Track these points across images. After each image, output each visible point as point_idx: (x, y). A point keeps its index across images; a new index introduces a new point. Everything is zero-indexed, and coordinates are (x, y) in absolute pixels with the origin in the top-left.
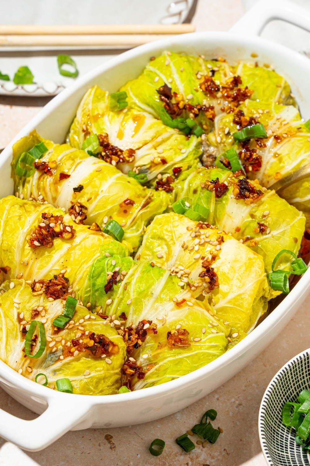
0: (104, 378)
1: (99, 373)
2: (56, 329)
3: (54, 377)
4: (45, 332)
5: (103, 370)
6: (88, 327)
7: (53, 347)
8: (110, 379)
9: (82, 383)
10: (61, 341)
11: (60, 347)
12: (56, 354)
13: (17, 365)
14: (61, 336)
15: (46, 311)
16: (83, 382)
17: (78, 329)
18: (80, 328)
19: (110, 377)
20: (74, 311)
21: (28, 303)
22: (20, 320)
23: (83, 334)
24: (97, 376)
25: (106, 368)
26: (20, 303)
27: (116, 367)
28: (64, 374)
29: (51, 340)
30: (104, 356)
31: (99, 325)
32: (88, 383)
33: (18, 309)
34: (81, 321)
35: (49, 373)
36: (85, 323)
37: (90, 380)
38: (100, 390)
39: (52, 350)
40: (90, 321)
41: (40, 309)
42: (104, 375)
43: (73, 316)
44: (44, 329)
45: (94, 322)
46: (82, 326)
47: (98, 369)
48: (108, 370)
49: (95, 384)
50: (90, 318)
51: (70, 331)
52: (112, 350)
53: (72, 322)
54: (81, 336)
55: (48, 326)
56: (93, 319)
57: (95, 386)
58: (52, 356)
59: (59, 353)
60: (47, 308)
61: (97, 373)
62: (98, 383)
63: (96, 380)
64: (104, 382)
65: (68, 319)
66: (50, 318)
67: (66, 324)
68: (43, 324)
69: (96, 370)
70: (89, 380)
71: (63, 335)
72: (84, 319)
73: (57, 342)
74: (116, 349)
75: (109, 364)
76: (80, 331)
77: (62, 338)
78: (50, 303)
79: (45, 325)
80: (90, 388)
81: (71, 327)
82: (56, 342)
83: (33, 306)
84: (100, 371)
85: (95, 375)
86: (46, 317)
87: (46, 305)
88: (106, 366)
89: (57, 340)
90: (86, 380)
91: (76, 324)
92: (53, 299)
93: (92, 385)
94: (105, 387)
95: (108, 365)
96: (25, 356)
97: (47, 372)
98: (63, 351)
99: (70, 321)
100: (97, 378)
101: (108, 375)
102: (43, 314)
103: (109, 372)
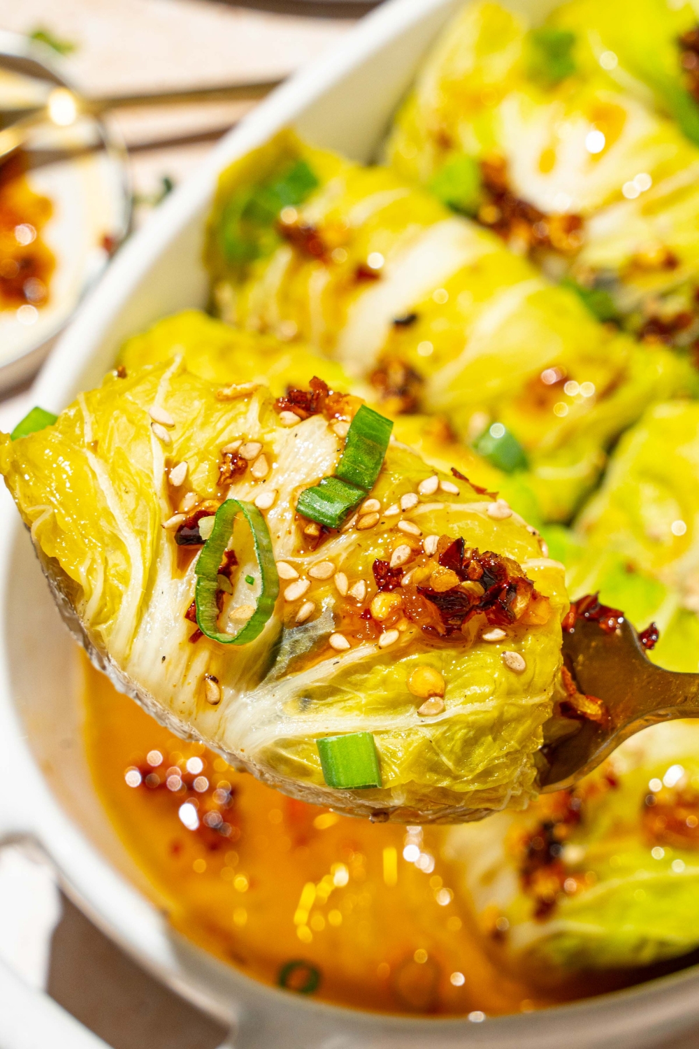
0: (496, 727)
1: (477, 706)
2: (312, 530)
3: (303, 716)
4: (270, 542)
5: (493, 693)
6: (431, 525)
7: (298, 603)
8: (515, 729)
9: (410, 745)
10: (331, 578)
11: (328, 602)
12: (314, 628)
13: (167, 668)
14: (332, 560)
15: (270, 458)
16: (417, 740)
17: (394, 530)
18: (403, 525)
19: (518, 719)
20: (377, 464)
21: (204, 424)
22: (174, 494)
23: (417, 552)
24: (471, 718)
25: (505, 686)
26: (173, 426)
27: (539, 682)
28: (342, 704)
29: (293, 573)
30: (496, 634)
31: (473, 516)
32: (437, 742)
33: (167, 445)
34: (409, 501)
35: (285, 703)
36: (423, 509)
37: (445, 733)
38: (480, 768)
39: (297, 613)
40: (436, 501)
41: (249, 451)
42: (496, 714)
43: (374, 484)
44: (266, 530)
45: (455, 507)
46: (411, 520)
47: (475, 690)
48: (510, 693)
49: (462, 749)
50: (439, 490)
51: (366, 539)
52: (526, 612)
53: (371, 504)
54: (410, 560)
55: (282, 519)
56: (450, 494)
57: (460, 754)
58: (297, 636)
59: (323, 626)
60: (276, 449)
61: (470, 708)
62: (471, 743)
63: (464, 731)
64: (495, 739)
65: (356, 494)
66: (290, 488)
67: (349, 512)
68: (261, 513)
69: (468, 693)
70: (437, 733)
71: (339, 555)
72: (417, 492)
73: (315, 582)
74: (542, 610)
75: (519, 673)
76: (405, 540)
77: (336, 568)
78: (287, 431)
79: (272, 516)
80: (443, 764)
81: (367, 521)
82: (312, 579)
83: (224, 437)
84: (482, 698)
85: (461, 712)
86: (272, 484)
87: (268, 438)
88: (507, 679)
89: (315, 572)
90: (428, 733)
91: (388, 513)
92: (297, 418)
93: (451, 751)
94: (497, 758)
95: (512, 677)
96: (196, 637)
97: (277, 696)
98: (337, 618)
99: (362, 500)
100: (470, 726)
101: (511, 711)
102: (258, 470)
103: (513, 700)
